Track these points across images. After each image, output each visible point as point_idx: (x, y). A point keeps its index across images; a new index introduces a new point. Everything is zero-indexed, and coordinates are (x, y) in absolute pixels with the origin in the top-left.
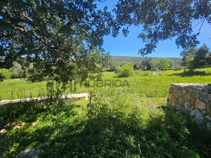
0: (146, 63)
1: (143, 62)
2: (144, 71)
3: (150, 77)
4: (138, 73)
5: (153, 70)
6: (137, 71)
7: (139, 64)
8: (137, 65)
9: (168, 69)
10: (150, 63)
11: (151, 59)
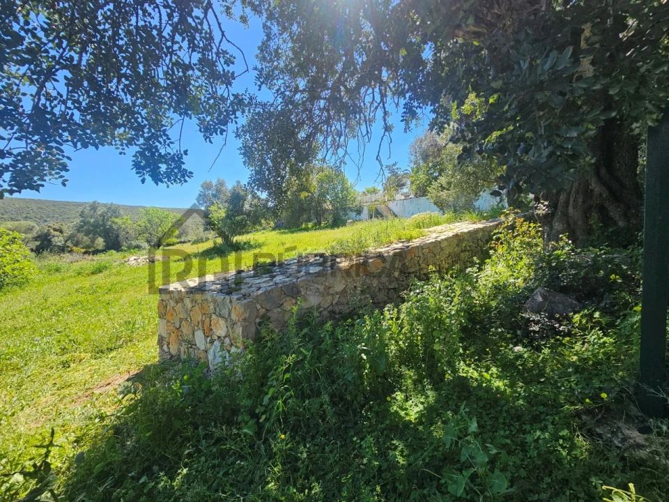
0: (96, 226)
1: (85, 223)
2: (91, 257)
3: (119, 273)
4: (58, 270)
5: (129, 248)
6: (52, 260)
7: (64, 228)
8: (54, 236)
9: (178, 241)
10: (114, 226)
11: (115, 212)
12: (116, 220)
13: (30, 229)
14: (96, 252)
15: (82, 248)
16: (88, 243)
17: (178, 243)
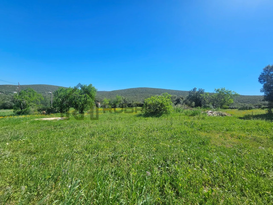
0: (193, 97)
1: (190, 96)
5: (205, 107)
7: (184, 98)
8: (180, 100)
9: (228, 107)
10: (200, 97)
11: (201, 92)
12: (201, 95)
13: (175, 98)
14: (192, 107)
15: (188, 105)
17: (230, 108)
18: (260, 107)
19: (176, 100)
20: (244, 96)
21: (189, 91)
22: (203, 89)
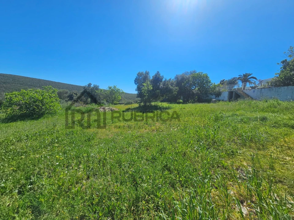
2: (85, 105)
5: (100, 103)
7: (78, 93)
8: (74, 96)
9: (118, 103)
10: (95, 94)
11: (96, 88)
12: (97, 91)
13: (66, 93)
14: (87, 104)
15: (83, 102)
16: (85, 100)
17: (119, 104)
18: (136, 102)
19: (68, 97)
20: (129, 94)
21: (83, 86)
22: (98, 85)
